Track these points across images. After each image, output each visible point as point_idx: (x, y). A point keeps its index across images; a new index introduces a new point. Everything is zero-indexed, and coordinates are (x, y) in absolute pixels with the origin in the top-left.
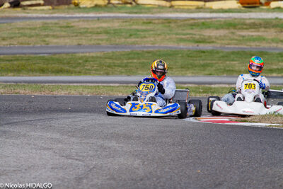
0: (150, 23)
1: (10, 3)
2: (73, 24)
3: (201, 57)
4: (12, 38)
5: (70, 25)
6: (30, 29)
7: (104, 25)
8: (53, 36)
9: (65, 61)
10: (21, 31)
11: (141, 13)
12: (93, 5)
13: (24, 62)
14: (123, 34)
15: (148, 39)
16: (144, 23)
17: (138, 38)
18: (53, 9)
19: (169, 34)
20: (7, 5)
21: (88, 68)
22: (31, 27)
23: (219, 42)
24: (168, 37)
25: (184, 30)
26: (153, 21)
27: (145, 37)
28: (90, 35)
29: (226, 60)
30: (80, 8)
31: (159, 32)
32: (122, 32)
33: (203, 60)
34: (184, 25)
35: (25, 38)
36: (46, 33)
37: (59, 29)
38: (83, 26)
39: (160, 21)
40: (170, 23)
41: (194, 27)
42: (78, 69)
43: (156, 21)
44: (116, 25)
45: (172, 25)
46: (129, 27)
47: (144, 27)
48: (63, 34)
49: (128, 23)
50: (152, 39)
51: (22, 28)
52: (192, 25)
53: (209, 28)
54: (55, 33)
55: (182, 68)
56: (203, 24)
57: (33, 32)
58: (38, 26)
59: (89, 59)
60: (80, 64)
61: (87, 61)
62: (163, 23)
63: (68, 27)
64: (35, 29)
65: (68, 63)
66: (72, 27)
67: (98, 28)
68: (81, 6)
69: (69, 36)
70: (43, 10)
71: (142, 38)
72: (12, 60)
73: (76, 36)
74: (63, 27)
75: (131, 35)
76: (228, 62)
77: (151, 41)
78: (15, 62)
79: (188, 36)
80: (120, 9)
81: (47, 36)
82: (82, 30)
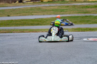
0: (68, 7)
1: (19, 1)
2: (41, 8)
3: (86, 18)
4: (20, 13)
5: (40, 8)
6: (26, 10)
7: (52, 8)
8: (35, 12)
9: (39, 21)
10: (23, 11)
11: (65, 3)
12: (47, 1)
13: (25, 21)
14: (59, 11)
15: (68, 12)
16: (66, 7)
17: (64, 12)
18: (34, 3)
19: (75, 10)
20: (17, 2)
21: (48, 23)
22: (27, 9)
23: (92, 12)
24: (74, 11)
25: (80, 9)
26: (69, 6)
27: (66, 12)
28: (47, 11)
29: (95, 19)
30: (43, 2)
31: (71, 10)
32: (58, 10)
33: (87, 19)
34: (80, 7)
35: (25, 13)
36: (32, 11)
37: (36, 10)
38: (45, 9)
39: (72, 6)
40: (75, 6)
41: (83, 8)
42: (44, 23)
43: (70, 6)
44: (56, 8)
45: (76, 7)
46: (61, 8)
47: (66, 8)
48: (38, 11)
49: (60, 7)
50: (69, 12)
51: (24, 10)
52: (82, 7)
53: (89, 8)
54: (35, 11)
55: (80, 22)
56: (87, 7)
57: (27, 11)
58: (29, 9)
59: (48, 20)
60: (45, 21)
61: (47, 21)
62: (72, 7)
63: (39, 9)
64: (28, 10)
65: (41, 21)
66: (41, 9)
67: (50, 9)
68: (44, 1)
69: (40, 12)
70: (30, 3)
71: (65, 12)
72: (21, 21)
73: (42, 12)
74: (38, 9)
75: (62, 11)
76: (96, 19)
77: (69, 13)
78: (22, 22)
79: (82, 11)
80: (57, 2)
81: (32, 12)
82: (44, 10)
